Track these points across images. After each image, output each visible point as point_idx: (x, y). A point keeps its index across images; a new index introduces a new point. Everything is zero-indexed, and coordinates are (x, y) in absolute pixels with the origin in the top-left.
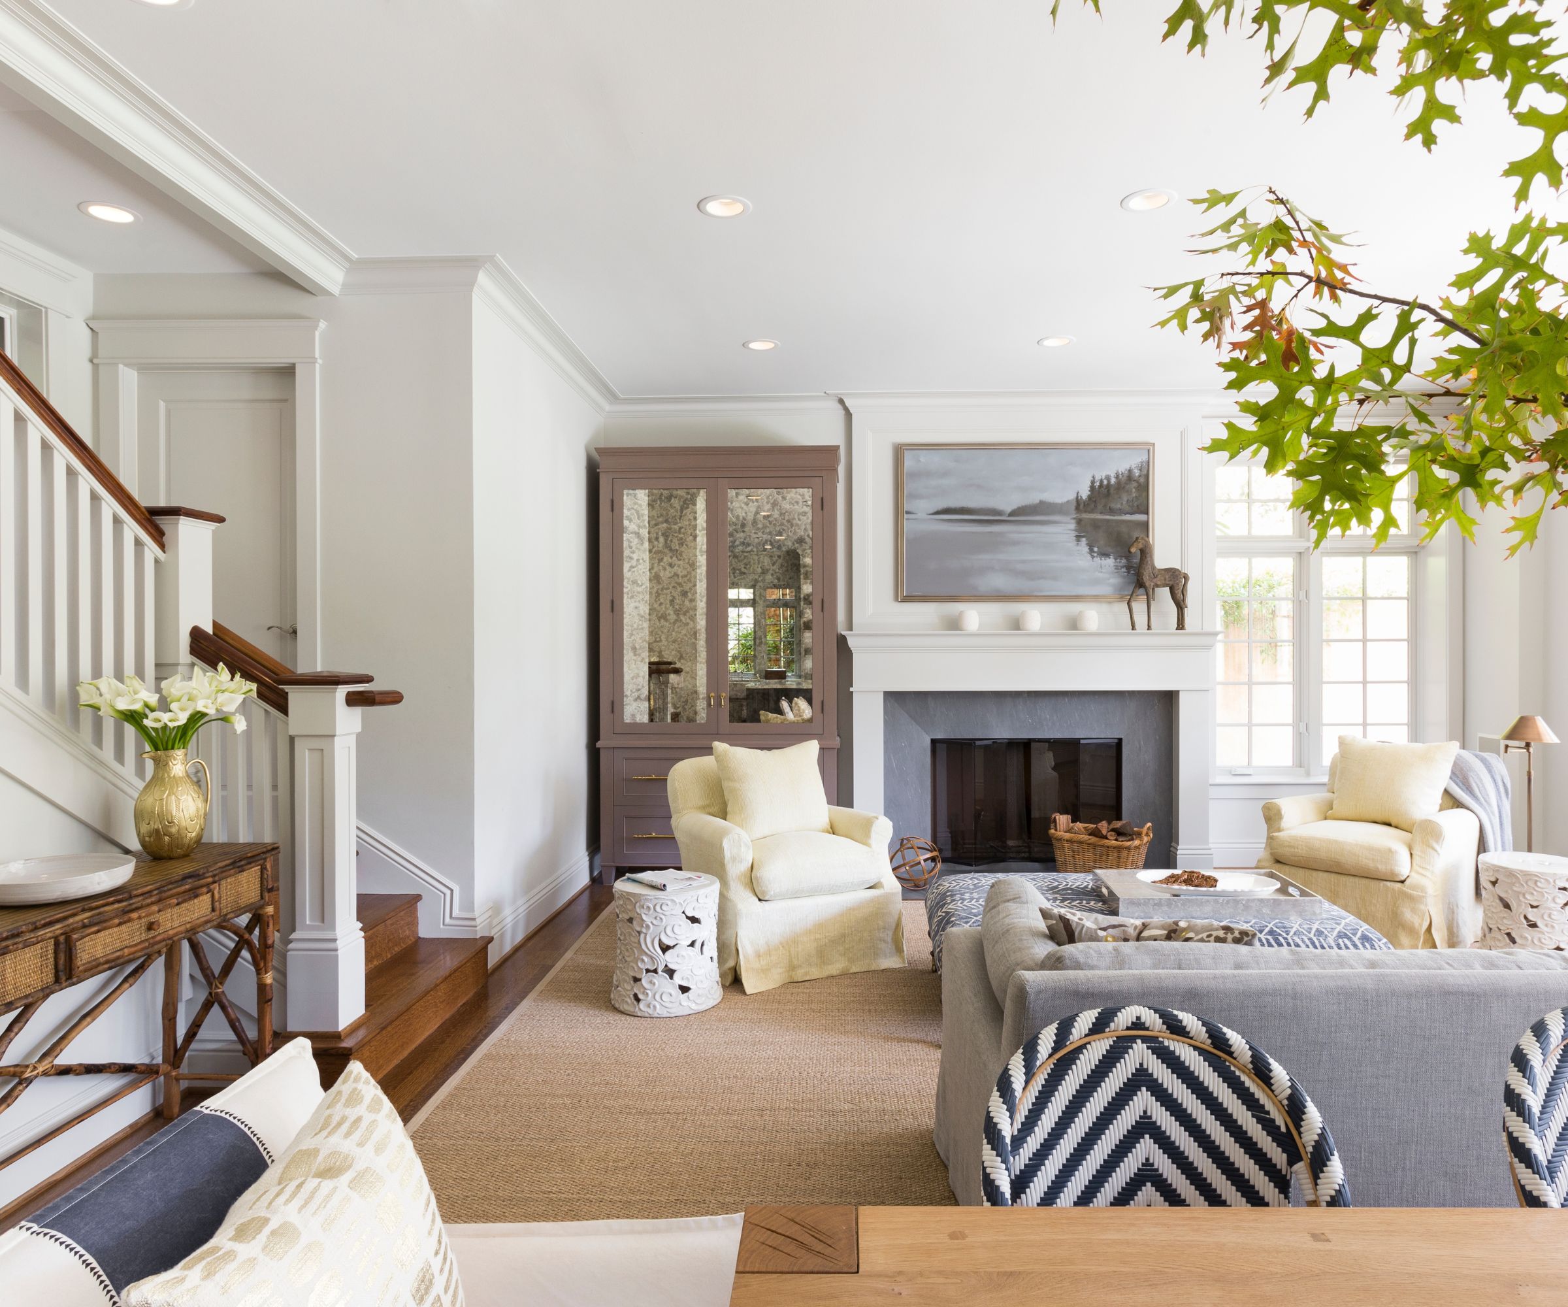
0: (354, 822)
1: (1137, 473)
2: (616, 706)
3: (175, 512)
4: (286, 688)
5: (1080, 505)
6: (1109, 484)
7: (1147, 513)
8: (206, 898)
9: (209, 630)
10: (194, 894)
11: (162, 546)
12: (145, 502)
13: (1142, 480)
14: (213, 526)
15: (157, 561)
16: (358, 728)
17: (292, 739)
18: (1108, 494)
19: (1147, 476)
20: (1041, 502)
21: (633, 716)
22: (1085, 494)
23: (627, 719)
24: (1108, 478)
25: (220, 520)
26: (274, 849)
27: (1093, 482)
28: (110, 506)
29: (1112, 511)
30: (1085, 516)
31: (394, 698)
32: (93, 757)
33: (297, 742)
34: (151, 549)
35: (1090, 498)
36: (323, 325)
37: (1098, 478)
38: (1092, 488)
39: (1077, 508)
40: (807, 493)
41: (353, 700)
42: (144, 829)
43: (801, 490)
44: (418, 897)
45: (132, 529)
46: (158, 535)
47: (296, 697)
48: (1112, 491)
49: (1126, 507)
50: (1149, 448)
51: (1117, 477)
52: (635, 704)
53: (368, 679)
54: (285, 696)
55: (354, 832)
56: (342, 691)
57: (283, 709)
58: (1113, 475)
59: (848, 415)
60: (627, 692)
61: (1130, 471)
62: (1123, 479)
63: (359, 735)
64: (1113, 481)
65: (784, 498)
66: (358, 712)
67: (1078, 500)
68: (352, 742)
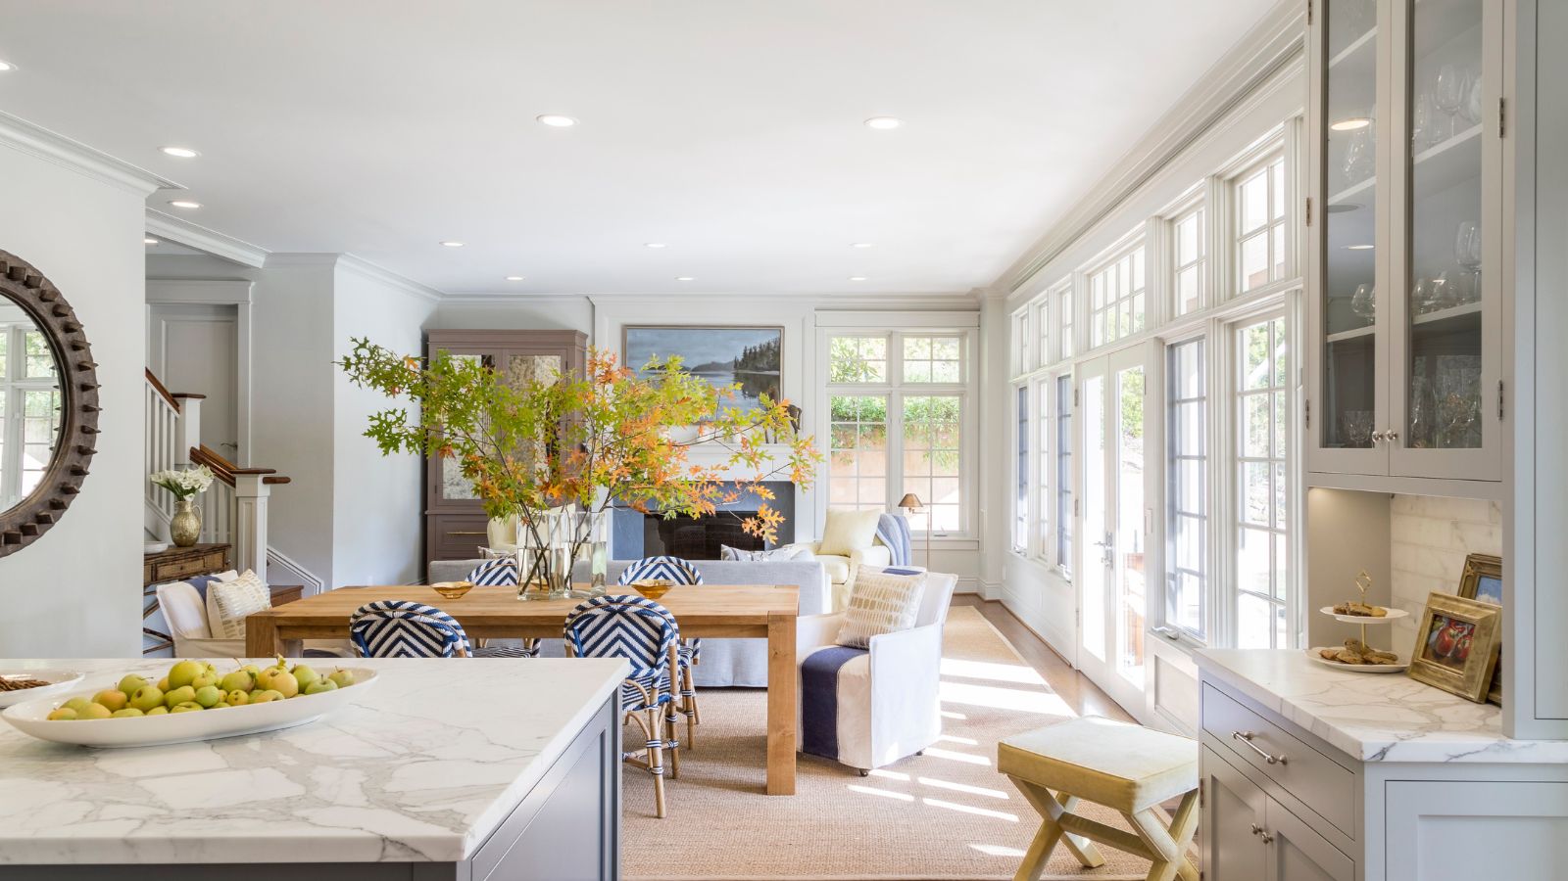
0: (266, 546)
1: (773, 345)
2: (438, 489)
3: (184, 396)
4: (235, 475)
5: (737, 364)
6: (755, 353)
7: (779, 370)
8: (201, 561)
9: (198, 448)
10: (197, 558)
11: (178, 411)
12: (171, 390)
13: (776, 349)
14: (200, 400)
15: (176, 418)
16: (269, 494)
17: (237, 499)
18: (755, 358)
19: (779, 347)
20: (713, 363)
21: (449, 495)
22: (740, 358)
23: (445, 497)
24: (755, 348)
25: (203, 397)
26: (229, 546)
27: (745, 351)
28: (159, 395)
29: (757, 369)
30: (740, 371)
31: (286, 480)
32: (152, 504)
33: (241, 502)
34: (174, 412)
35: (743, 360)
36: (253, 284)
37: (748, 348)
38: (745, 353)
39: (735, 366)
40: (558, 358)
41: (266, 481)
42: (175, 533)
43: (553, 357)
44: (302, 587)
45: (167, 405)
46: (176, 406)
47: (239, 479)
48: (758, 356)
49: (766, 366)
50: (780, 328)
51: (760, 347)
52: (450, 488)
53: (274, 472)
54: (234, 479)
55: (266, 551)
56: (260, 478)
57: (234, 485)
58: (758, 346)
59: (593, 306)
60: (445, 480)
61: (769, 344)
62: (765, 349)
63: (269, 497)
64: (758, 350)
65: (543, 362)
66: (269, 486)
67: (736, 362)
68: (266, 500)
